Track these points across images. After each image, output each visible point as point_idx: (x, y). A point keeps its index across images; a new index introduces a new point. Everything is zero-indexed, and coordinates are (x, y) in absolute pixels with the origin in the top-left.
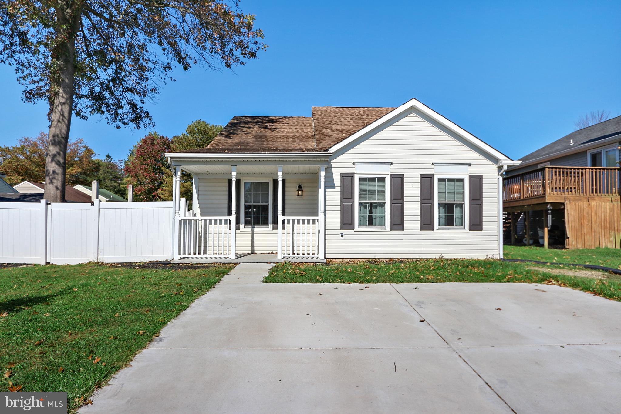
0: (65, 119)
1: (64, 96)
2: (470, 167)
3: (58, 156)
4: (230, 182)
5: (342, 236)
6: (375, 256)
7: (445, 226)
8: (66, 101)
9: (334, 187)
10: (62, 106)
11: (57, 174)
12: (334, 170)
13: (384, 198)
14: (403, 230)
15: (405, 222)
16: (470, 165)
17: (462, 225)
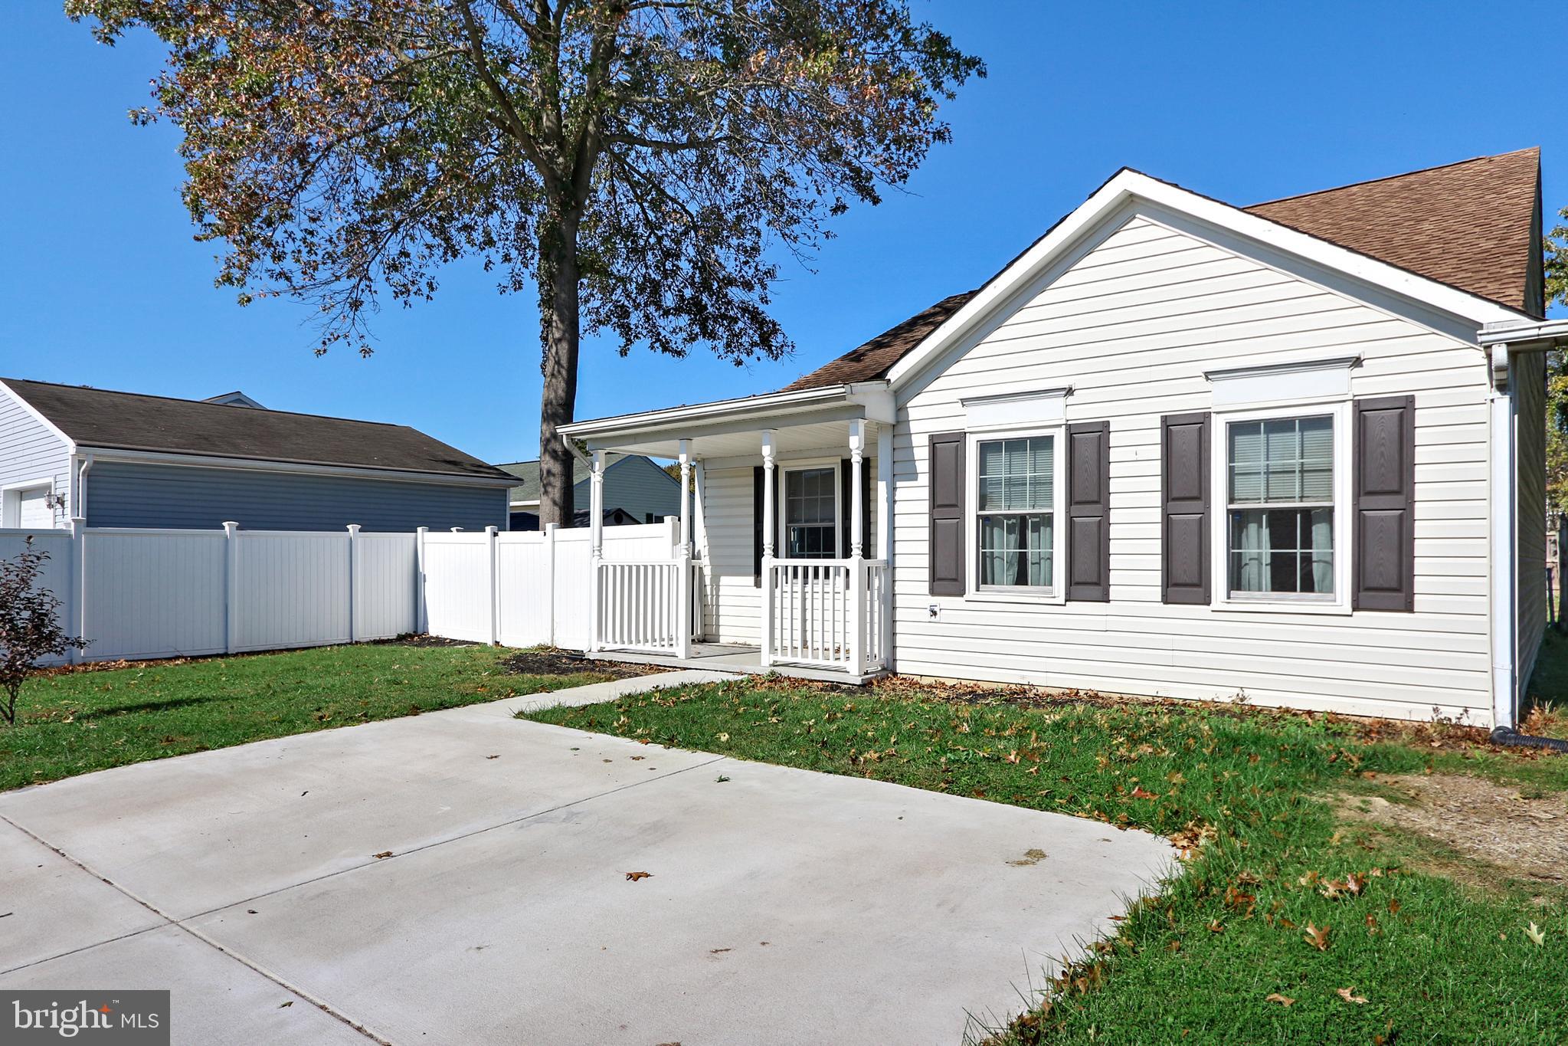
0: (562, 370)
1: (559, 325)
2: (1357, 371)
3: (553, 441)
4: (759, 472)
5: (934, 613)
6: (1023, 677)
7: (1260, 590)
8: (564, 334)
9: (913, 475)
10: (556, 345)
11: (554, 475)
12: (914, 427)
13: (1050, 498)
14: (1108, 601)
15: (1114, 577)
16: (1357, 362)
17: (1330, 589)
